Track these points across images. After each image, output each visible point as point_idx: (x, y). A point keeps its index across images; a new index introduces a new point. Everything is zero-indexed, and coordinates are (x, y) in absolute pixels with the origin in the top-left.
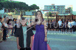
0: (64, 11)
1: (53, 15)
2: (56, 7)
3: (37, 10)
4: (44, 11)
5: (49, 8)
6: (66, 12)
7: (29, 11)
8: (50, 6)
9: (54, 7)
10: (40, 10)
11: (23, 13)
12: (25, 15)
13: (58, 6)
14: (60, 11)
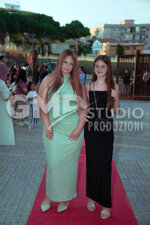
1: (127, 52)
2: (137, 29)
3: (83, 39)
4: (102, 41)
5: (117, 32)
7: (62, 41)
9: (133, 29)
10: (91, 38)
11: (46, 47)
12: (50, 53)
13: (143, 27)
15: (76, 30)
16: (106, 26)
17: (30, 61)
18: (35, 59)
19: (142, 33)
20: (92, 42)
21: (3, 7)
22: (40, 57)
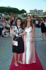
0: (42, 14)
1: (35, 17)
2: (37, 11)
3: (25, 14)
4: (29, 14)
5: (33, 12)
6: (44, 14)
7: (20, 14)
8: (34, 11)
9: (36, 11)
10: (27, 13)
11: (16, 16)
12: (17, 17)
13: (39, 11)
14: (40, 14)
15: (23, 11)
16: (30, 11)
17: (13, 19)
18: (14, 19)
19: (38, 12)
20: (27, 14)
21: (7, 7)
22: (15, 18)
